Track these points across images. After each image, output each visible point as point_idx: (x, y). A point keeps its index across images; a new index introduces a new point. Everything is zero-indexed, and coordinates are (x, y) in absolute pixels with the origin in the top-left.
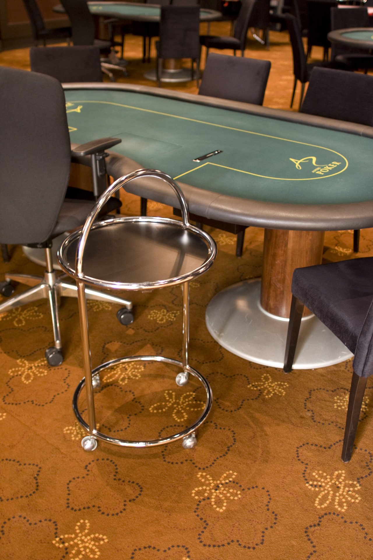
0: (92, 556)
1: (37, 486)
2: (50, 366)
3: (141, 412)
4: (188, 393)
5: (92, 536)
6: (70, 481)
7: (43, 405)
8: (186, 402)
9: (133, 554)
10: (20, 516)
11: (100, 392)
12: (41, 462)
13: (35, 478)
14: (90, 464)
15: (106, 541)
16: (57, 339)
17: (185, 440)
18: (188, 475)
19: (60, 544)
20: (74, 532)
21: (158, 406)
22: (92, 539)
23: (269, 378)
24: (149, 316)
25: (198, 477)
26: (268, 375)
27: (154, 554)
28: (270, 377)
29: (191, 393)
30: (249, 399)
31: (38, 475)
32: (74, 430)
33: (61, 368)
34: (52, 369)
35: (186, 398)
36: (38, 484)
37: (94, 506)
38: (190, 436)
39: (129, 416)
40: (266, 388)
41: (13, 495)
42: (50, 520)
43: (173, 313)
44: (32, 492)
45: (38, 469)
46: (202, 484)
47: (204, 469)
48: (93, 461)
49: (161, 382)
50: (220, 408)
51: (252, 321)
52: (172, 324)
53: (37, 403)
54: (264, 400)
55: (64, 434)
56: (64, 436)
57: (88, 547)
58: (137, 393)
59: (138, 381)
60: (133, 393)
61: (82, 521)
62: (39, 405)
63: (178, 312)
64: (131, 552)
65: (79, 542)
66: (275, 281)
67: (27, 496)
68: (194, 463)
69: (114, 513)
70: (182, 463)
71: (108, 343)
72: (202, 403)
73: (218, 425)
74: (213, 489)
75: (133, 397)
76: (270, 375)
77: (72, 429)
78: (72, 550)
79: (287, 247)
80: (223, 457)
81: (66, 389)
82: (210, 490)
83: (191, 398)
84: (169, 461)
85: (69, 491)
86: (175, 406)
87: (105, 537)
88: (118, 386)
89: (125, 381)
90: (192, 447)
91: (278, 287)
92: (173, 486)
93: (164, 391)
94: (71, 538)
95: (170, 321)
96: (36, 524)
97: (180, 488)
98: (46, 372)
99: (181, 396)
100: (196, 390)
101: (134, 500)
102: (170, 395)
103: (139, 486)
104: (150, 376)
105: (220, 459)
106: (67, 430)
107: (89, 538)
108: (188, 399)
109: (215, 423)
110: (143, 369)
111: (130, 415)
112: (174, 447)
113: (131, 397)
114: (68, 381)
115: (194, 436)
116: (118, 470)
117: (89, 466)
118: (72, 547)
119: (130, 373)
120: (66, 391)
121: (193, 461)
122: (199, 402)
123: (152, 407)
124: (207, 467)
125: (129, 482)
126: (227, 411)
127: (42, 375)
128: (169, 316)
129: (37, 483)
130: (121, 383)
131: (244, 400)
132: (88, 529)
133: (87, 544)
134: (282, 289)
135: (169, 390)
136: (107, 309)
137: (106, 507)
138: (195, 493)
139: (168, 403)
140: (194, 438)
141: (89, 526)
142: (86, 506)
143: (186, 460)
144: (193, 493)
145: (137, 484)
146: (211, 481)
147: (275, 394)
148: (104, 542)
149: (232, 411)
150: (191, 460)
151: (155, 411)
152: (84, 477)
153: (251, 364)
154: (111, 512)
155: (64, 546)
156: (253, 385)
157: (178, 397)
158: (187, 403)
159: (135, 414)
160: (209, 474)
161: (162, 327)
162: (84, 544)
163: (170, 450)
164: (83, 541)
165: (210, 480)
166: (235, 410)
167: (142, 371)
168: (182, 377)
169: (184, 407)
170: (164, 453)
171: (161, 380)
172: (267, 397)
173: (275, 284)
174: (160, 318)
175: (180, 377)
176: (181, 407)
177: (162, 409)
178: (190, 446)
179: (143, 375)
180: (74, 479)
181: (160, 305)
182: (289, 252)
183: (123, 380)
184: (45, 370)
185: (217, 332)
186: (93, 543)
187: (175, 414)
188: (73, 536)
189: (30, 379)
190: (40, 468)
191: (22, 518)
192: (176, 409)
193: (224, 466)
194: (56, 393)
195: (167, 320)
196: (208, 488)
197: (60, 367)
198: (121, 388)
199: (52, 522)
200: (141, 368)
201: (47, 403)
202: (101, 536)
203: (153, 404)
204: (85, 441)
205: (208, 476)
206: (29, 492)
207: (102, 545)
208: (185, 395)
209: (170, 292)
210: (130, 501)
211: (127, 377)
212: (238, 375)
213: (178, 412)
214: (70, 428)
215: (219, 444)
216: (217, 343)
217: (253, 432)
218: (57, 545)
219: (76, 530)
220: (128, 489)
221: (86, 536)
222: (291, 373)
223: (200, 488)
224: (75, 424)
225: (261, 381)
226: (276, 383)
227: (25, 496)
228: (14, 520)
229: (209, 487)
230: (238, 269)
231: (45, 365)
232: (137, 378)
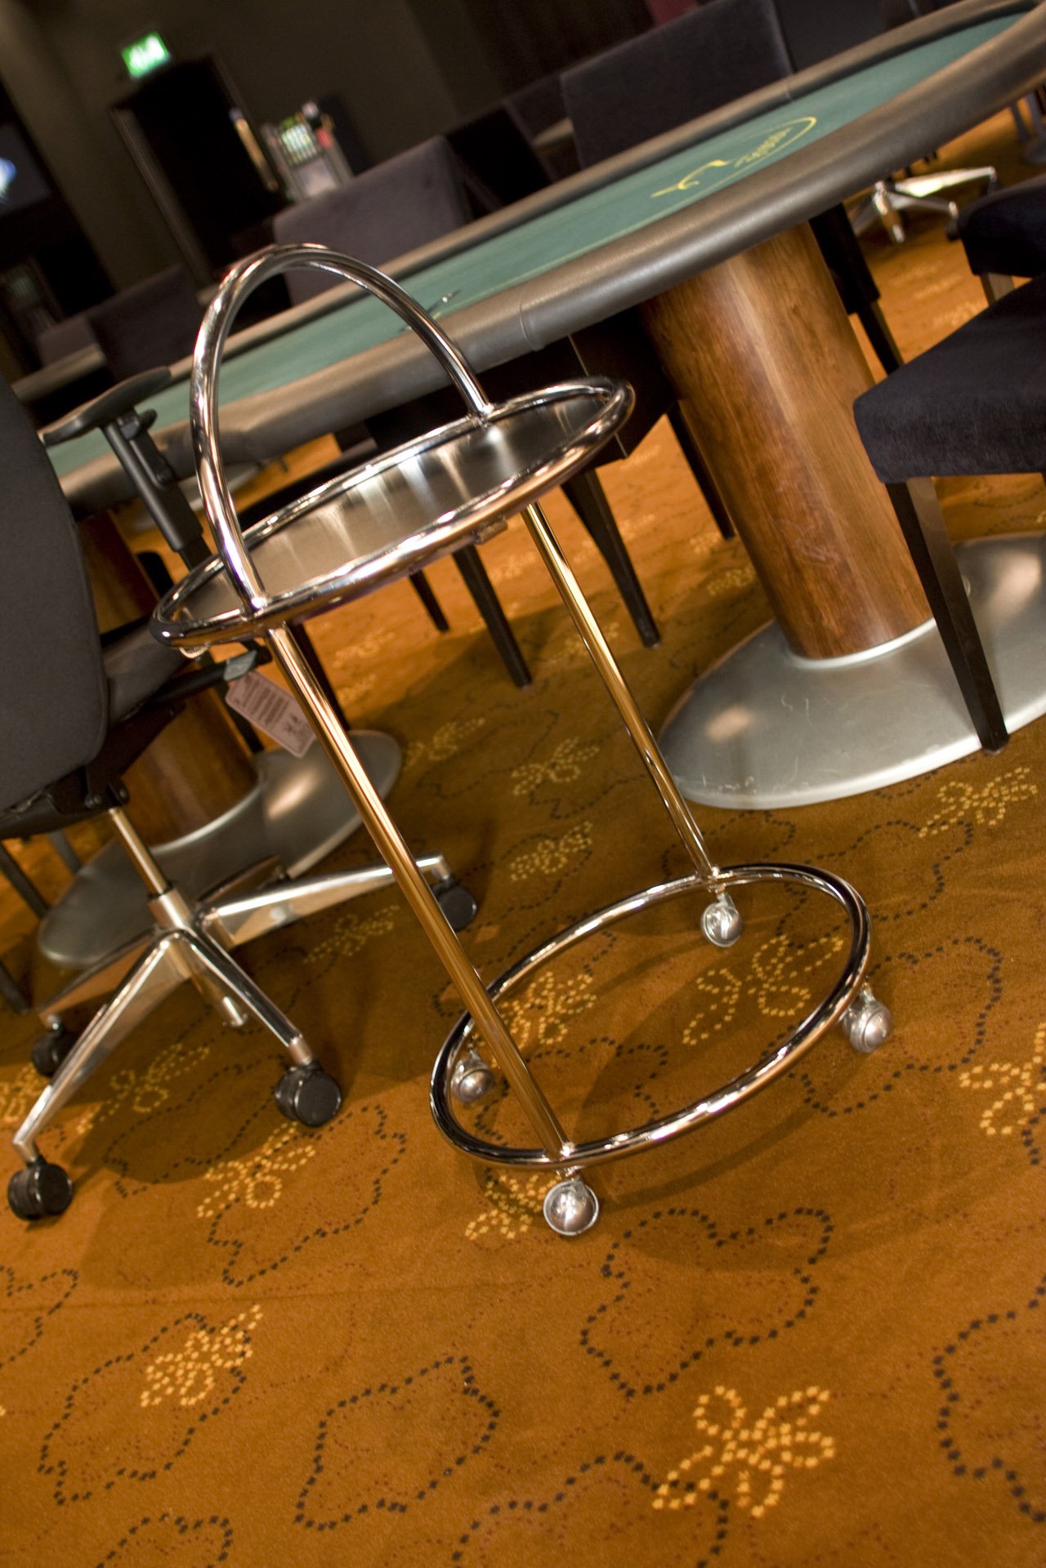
0: (812, 1462)
1: (490, 1405)
2: (312, 1130)
3: (663, 1063)
4: (765, 947)
5: (770, 1413)
6: (585, 1333)
7: (358, 1222)
8: (775, 967)
9: (939, 1373)
10: (495, 1510)
11: (505, 1095)
12: (454, 1345)
13: (466, 1391)
14: (610, 1257)
15: (824, 1396)
16: (289, 1035)
17: (853, 1027)
18: (933, 1100)
19: (682, 1497)
20: (703, 1439)
21: (700, 1022)
22: (775, 1422)
23: (961, 789)
24: (514, 877)
25: (965, 1088)
26: (952, 784)
27: (1005, 1334)
28: (961, 785)
29: (773, 941)
30: (949, 854)
31: (469, 1380)
32: (497, 1216)
33: (350, 1115)
34: (325, 1133)
35: (770, 958)
36: (488, 1400)
37: (710, 1342)
38: (857, 1003)
39: (637, 1091)
40: (973, 810)
41: (430, 1473)
42: (600, 1460)
43: (574, 834)
44: (484, 1431)
45: (457, 1366)
46: (997, 1093)
47: (965, 1061)
48: (615, 1246)
49: (663, 973)
50: (884, 919)
51: (807, 701)
52: (590, 853)
53: (334, 1228)
54: (992, 834)
55: (473, 1241)
56: (478, 1245)
57: (780, 1448)
58: (618, 1032)
59: (596, 1009)
60: (605, 1040)
61: (704, 1399)
62: (347, 1227)
63: (586, 823)
64: (929, 1374)
65: (742, 1454)
66: (807, 548)
67: (476, 1450)
68: (924, 1068)
69: (789, 1318)
70: (888, 1088)
71: (443, 989)
72: (823, 940)
73: (915, 954)
74: (1035, 1083)
75: (613, 1049)
76: (960, 781)
77: (489, 1219)
78: (737, 1485)
79: (785, 423)
80: (998, 1004)
81: (399, 1148)
82: (1029, 1090)
83: (782, 949)
84: (845, 1106)
85: (600, 1355)
86: (752, 991)
87: (812, 1391)
88: (548, 1053)
89: (560, 1030)
90: (885, 1033)
91: (823, 559)
92: (910, 1151)
93: (692, 983)
94: (705, 1459)
95: (580, 851)
96: (559, 1497)
97: (937, 1143)
98: (308, 1149)
99: (750, 963)
100: (779, 928)
101: (822, 1252)
102: (719, 981)
103: (810, 1212)
104: (620, 979)
105: (989, 1013)
106: (476, 1229)
107: (761, 1424)
108: (775, 956)
109: (902, 956)
110: (589, 980)
111: (638, 1087)
112: (833, 1071)
113: (606, 1052)
114: (389, 1129)
115: (868, 996)
116: (711, 1220)
117: (612, 1263)
118: (730, 1477)
119: (558, 1008)
120: (402, 1151)
121: (917, 1065)
122: (812, 945)
123: (687, 1032)
124: (971, 1052)
125: (769, 1222)
126: (910, 913)
127: (303, 1161)
128: (567, 845)
129: (483, 1399)
130: (550, 1041)
131: (937, 866)
132: (740, 1407)
133: (772, 1443)
134: (837, 557)
135: (704, 974)
136: (381, 932)
137: (752, 1321)
138: (992, 1125)
139: (725, 1000)
140: (872, 1003)
141: (738, 1395)
142: (686, 1356)
143: (896, 1075)
144: (985, 1129)
145: (799, 1211)
146: (1015, 1071)
147: (1008, 805)
148: (822, 1404)
149: (924, 906)
150: (910, 1067)
151: (704, 1036)
152: (619, 1298)
153: (883, 792)
154: (778, 1321)
155: (700, 1493)
156: (932, 826)
157: (741, 968)
158: (781, 966)
159: (653, 1076)
160: (993, 1061)
161: (567, 875)
162: (761, 1450)
163: (826, 1084)
164: (750, 1445)
165: (1010, 1070)
166: (933, 898)
167: (589, 986)
168: (718, 915)
169: (780, 978)
170: (815, 1100)
171: (664, 967)
172: (993, 822)
173: (810, 558)
174: (547, 862)
175: (714, 919)
176: (772, 984)
177: (721, 1020)
178: (878, 1034)
179: (600, 990)
180: (591, 1319)
181: (523, 842)
182: (798, 435)
183: (551, 1031)
184: (305, 1146)
185: (729, 786)
186: (786, 1428)
187: (766, 1006)
188: (708, 1451)
189: (274, 1191)
190: (464, 1359)
191: (505, 1512)
192: (762, 996)
193: (1021, 1019)
194: (377, 1174)
195: (568, 856)
196: (1020, 1091)
197: (342, 1117)
198: (560, 1052)
199: (609, 1458)
200: (583, 981)
201: (365, 1211)
202: (797, 1397)
203: (686, 1026)
204: (555, 1205)
205: (995, 1067)
206: (476, 1435)
207: (820, 1415)
208: (758, 954)
209: (531, 803)
210: (812, 1261)
211: (557, 1021)
212: (868, 832)
213: (772, 999)
214: (482, 1218)
215: (956, 986)
216: (751, 812)
217: (1030, 907)
218: (675, 1504)
219: (704, 1431)
220: (785, 1241)
221: (749, 1424)
222: (1010, 745)
223: (998, 1105)
224: (490, 1204)
225: (947, 805)
226: (991, 784)
227: (469, 1452)
228: (482, 1529)
229: (1021, 1085)
230: (672, 665)
231: (295, 1138)
232: (590, 1005)
